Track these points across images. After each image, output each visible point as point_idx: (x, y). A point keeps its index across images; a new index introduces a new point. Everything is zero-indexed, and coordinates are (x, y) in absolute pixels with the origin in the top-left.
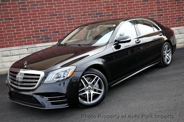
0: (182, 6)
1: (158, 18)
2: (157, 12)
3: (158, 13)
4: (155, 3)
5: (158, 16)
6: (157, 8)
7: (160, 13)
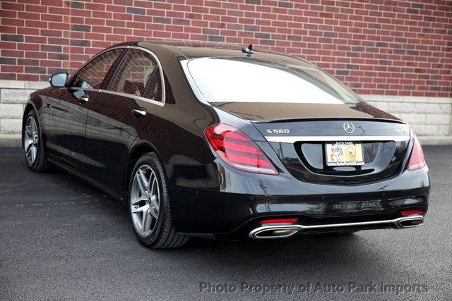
0: (147, 28)
1: (73, 50)
2: (70, 31)
3: (73, 35)
4: (68, 5)
5: (73, 43)
6: (73, 20)
7: (80, 36)
